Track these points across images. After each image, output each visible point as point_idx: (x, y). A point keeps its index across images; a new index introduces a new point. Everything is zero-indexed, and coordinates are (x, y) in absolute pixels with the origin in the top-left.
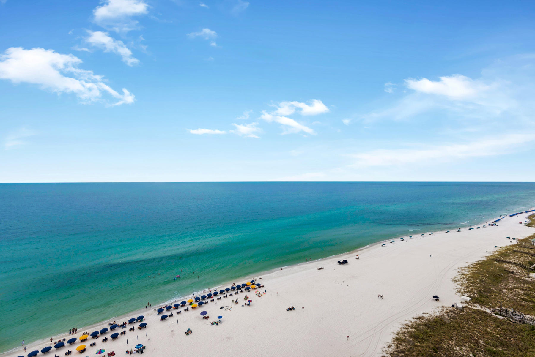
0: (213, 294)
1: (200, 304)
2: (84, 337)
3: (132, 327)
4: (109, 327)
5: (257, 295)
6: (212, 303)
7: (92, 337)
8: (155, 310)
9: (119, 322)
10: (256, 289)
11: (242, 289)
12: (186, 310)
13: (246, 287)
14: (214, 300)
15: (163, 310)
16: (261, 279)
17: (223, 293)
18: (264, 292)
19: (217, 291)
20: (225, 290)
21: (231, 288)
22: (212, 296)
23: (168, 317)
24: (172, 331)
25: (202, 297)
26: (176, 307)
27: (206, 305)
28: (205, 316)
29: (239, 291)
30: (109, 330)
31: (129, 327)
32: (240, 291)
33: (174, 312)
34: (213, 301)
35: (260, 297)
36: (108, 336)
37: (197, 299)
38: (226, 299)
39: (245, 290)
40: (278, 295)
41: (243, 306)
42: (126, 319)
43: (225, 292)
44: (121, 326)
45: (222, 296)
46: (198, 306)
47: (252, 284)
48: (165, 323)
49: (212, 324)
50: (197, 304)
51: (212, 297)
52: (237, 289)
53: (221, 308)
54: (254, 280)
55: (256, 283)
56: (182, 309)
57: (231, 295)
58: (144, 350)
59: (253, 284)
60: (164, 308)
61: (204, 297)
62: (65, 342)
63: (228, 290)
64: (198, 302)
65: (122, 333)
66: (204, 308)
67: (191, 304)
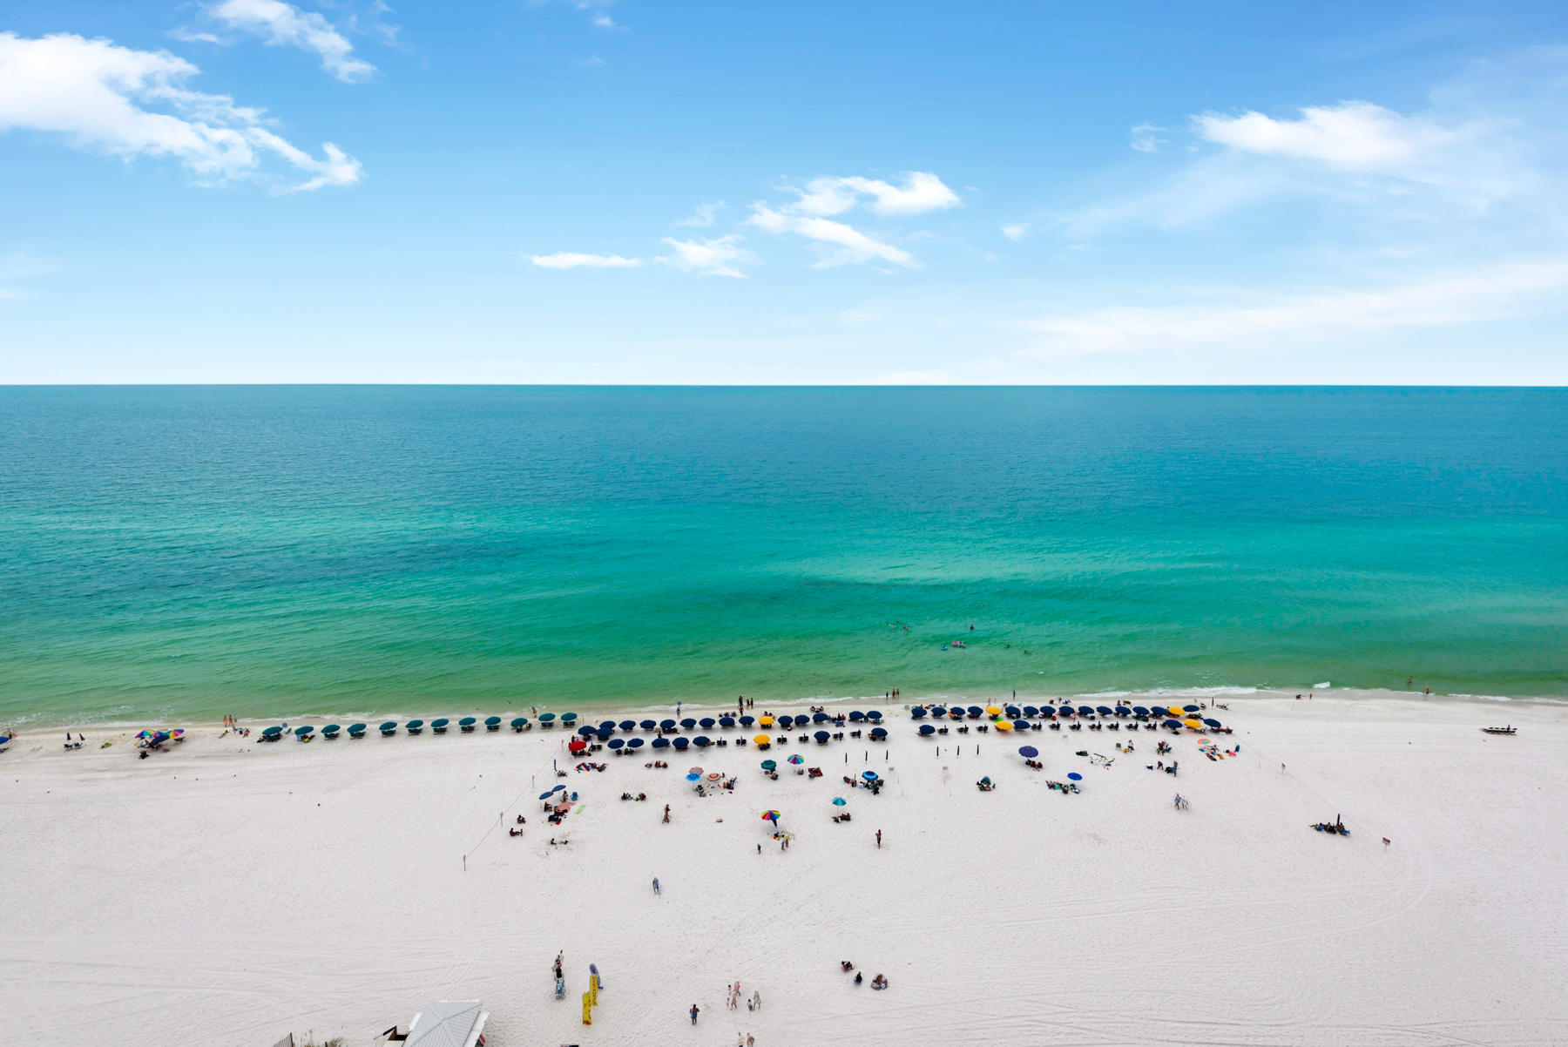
0: (1058, 711)
1: (1021, 727)
2: (767, 720)
3: (857, 730)
4: (811, 716)
5: (1202, 750)
6: (1054, 732)
7: (780, 725)
8: (907, 708)
9: (832, 712)
10: (1201, 732)
11: (1152, 722)
12: (980, 729)
13: (1165, 718)
14: (1061, 727)
15: (925, 713)
16: (1224, 707)
17: (1089, 715)
18: (1232, 749)
19: (1069, 705)
20: (1095, 710)
21: (1117, 709)
22: (1054, 715)
23: (936, 733)
24: (945, 768)
25: (1026, 709)
26: (957, 714)
27: (1036, 733)
28: (1030, 759)
29: (1141, 724)
30: (812, 721)
31: (848, 728)
32: (1146, 724)
33: (953, 726)
34: (1056, 727)
35: (1215, 760)
36: (811, 732)
37: (1012, 712)
38: (1095, 733)
39: (1164, 726)
40: (1282, 773)
41: (1151, 768)
42: (846, 711)
43: (1096, 714)
44: (834, 720)
45: (1085, 723)
46: (1013, 730)
47: (1188, 713)
48: (927, 746)
49: (1051, 786)
50: (1011, 723)
51: (1054, 719)
52: (1137, 718)
53: (1080, 754)
54: (1198, 705)
55: (1205, 717)
56: (972, 725)
57: (1114, 727)
58: (880, 789)
59: (1190, 717)
60: (927, 708)
61: (1031, 712)
62: (736, 720)
63: (1104, 711)
64: (1013, 718)
65: (836, 736)
66: (1030, 739)
67: (994, 718)
